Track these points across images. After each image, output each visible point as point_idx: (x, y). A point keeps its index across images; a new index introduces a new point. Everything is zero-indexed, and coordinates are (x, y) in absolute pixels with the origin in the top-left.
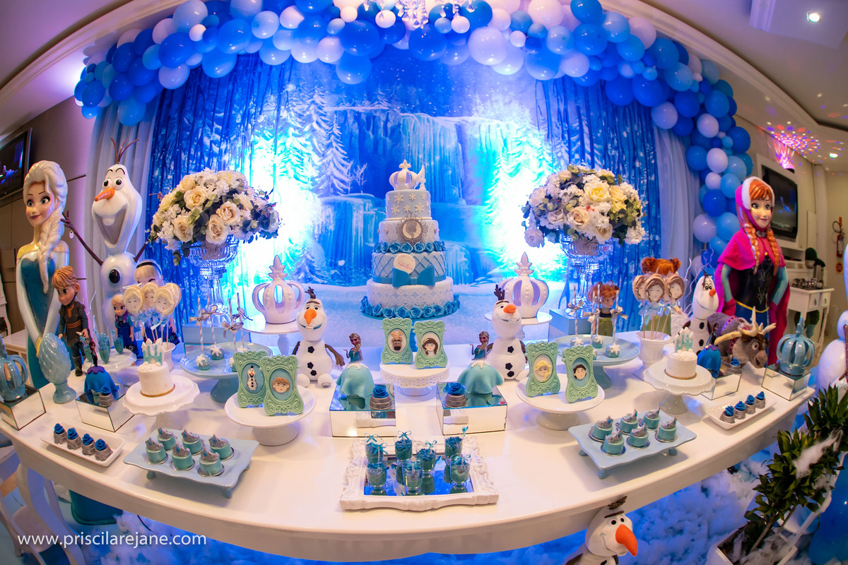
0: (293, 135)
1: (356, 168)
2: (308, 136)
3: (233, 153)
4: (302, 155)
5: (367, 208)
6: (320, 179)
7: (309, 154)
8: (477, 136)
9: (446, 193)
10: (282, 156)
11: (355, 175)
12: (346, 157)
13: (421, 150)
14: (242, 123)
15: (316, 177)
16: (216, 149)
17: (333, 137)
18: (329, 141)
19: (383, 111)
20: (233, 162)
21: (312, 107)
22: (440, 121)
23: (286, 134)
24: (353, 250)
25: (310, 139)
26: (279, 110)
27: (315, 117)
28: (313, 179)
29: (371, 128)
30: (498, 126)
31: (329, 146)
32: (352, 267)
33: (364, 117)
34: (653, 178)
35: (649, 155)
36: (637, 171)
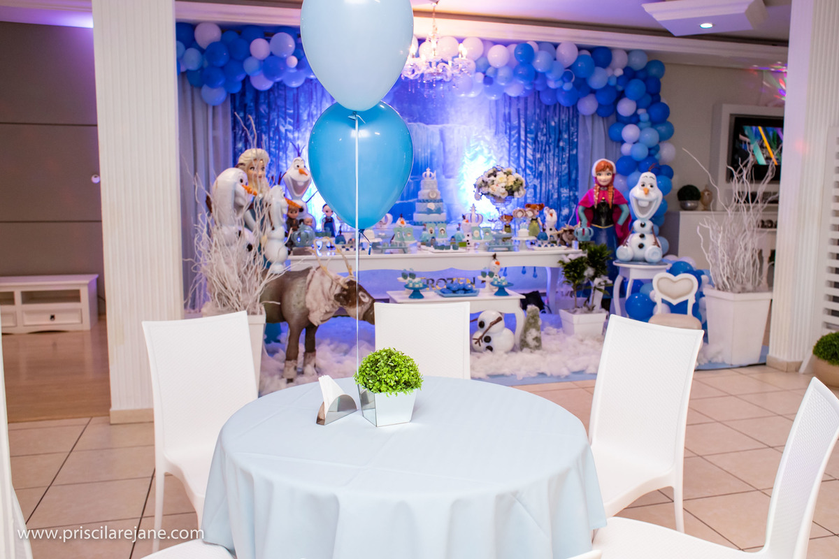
8: (452, 137)
16: (290, 135)
30: (464, 129)
34: (574, 152)
35: (573, 135)
36: (561, 149)
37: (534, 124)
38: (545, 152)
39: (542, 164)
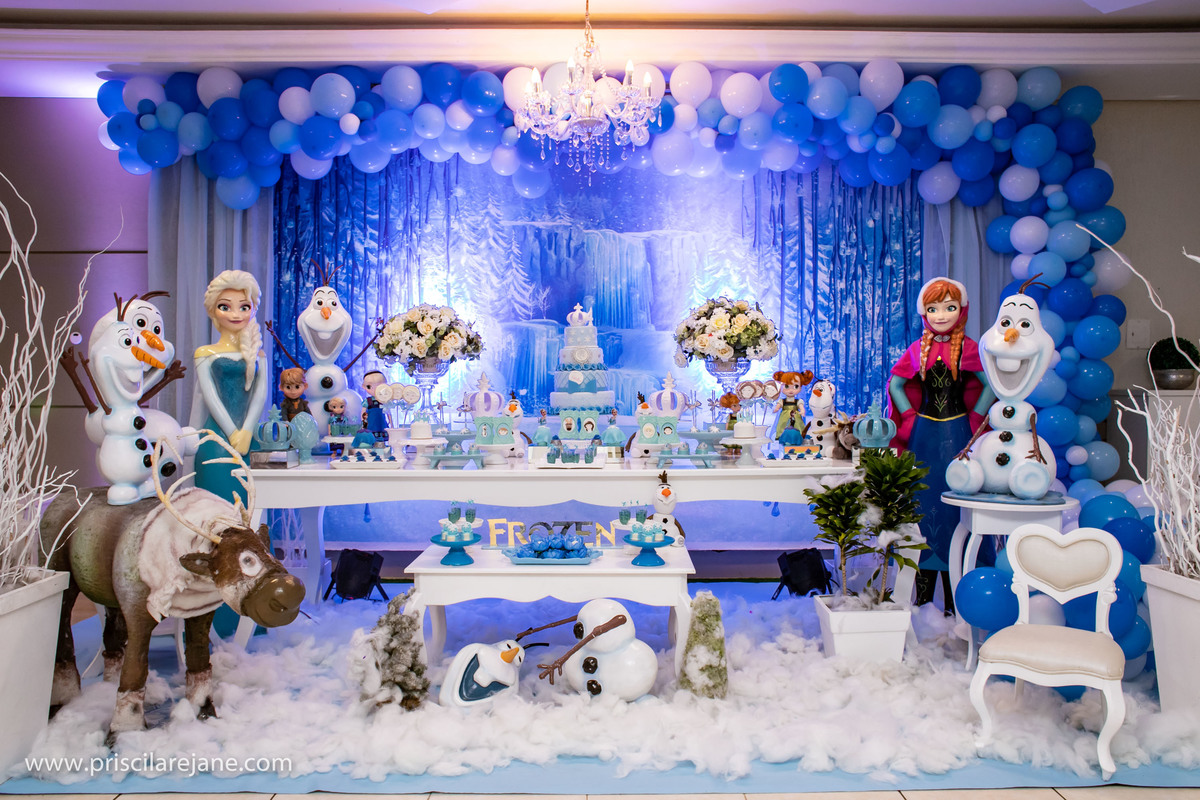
0: (467, 252)
1: (538, 292)
2: (484, 254)
3: (397, 266)
4: (479, 275)
5: (550, 334)
6: (500, 303)
7: (487, 275)
8: (668, 253)
9: (634, 318)
10: (455, 276)
11: (538, 299)
12: (528, 280)
13: (607, 272)
14: (405, 231)
15: (496, 301)
16: (373, 259)
17: (512, 256)
18: (509, 261)
19: (566, 227)
20: (397, 277)
21: (487, 220)
22: (627, 237)
23: (459, 249)
24: (535, 378)
25: (487, 258)
26: (448, 221)
27: (491, 232)
28: (492, 302)
29: (553, 247)
30: (693, 238)
31: (509, 267)
32: (535, 396)
33: (544, 235)
34: (916, 277)
35: (911, 245)
36: (887, 272)
37: (831, 226)
38: (855, 277)
39: (850, 301)
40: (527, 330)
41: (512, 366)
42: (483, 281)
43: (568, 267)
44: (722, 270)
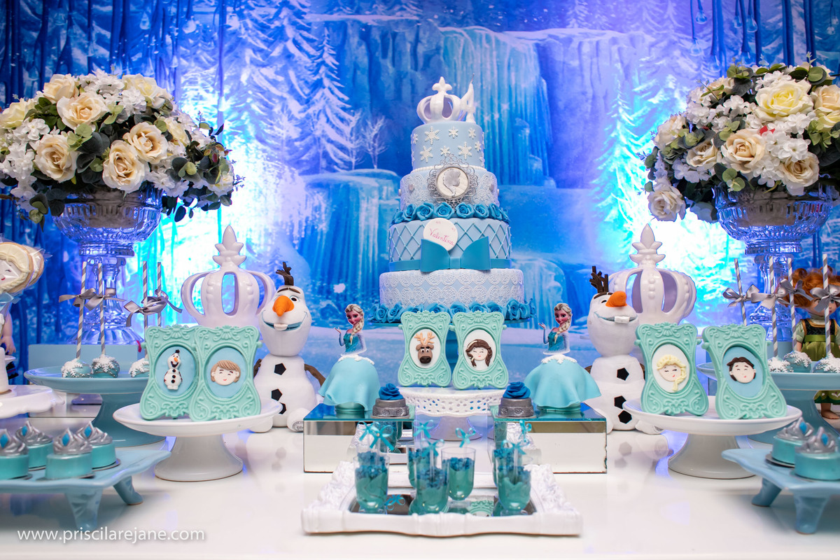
0: (252, 62)
1: (365, 125)
2: (279, 65)
4: (269, 99)
5: (384, 194)
6: (303, 143)
7: (282, 99)
8: (575, 63)
9: (521, 169)
11: (364, 137)
12: (348, 106)
15: (296, 140)
17: (323, 69)
18: (318, 77)
19: (410, 23)
21: (285, 12)
22: (509, 38)
23: (238, 58)
24: (360, 266)
25: (283, 72)
26: (223, 15)
27: (290, 32)
28: (290, 142)
29: (390, 54)
30: (615, 41)
31: (318, 85)
32: (358, 296)
33: (376, 35)
40: (346, 187)
41: (322, 243)
42: (277, 109)
43: (413, 86)
44: (661, 92)
